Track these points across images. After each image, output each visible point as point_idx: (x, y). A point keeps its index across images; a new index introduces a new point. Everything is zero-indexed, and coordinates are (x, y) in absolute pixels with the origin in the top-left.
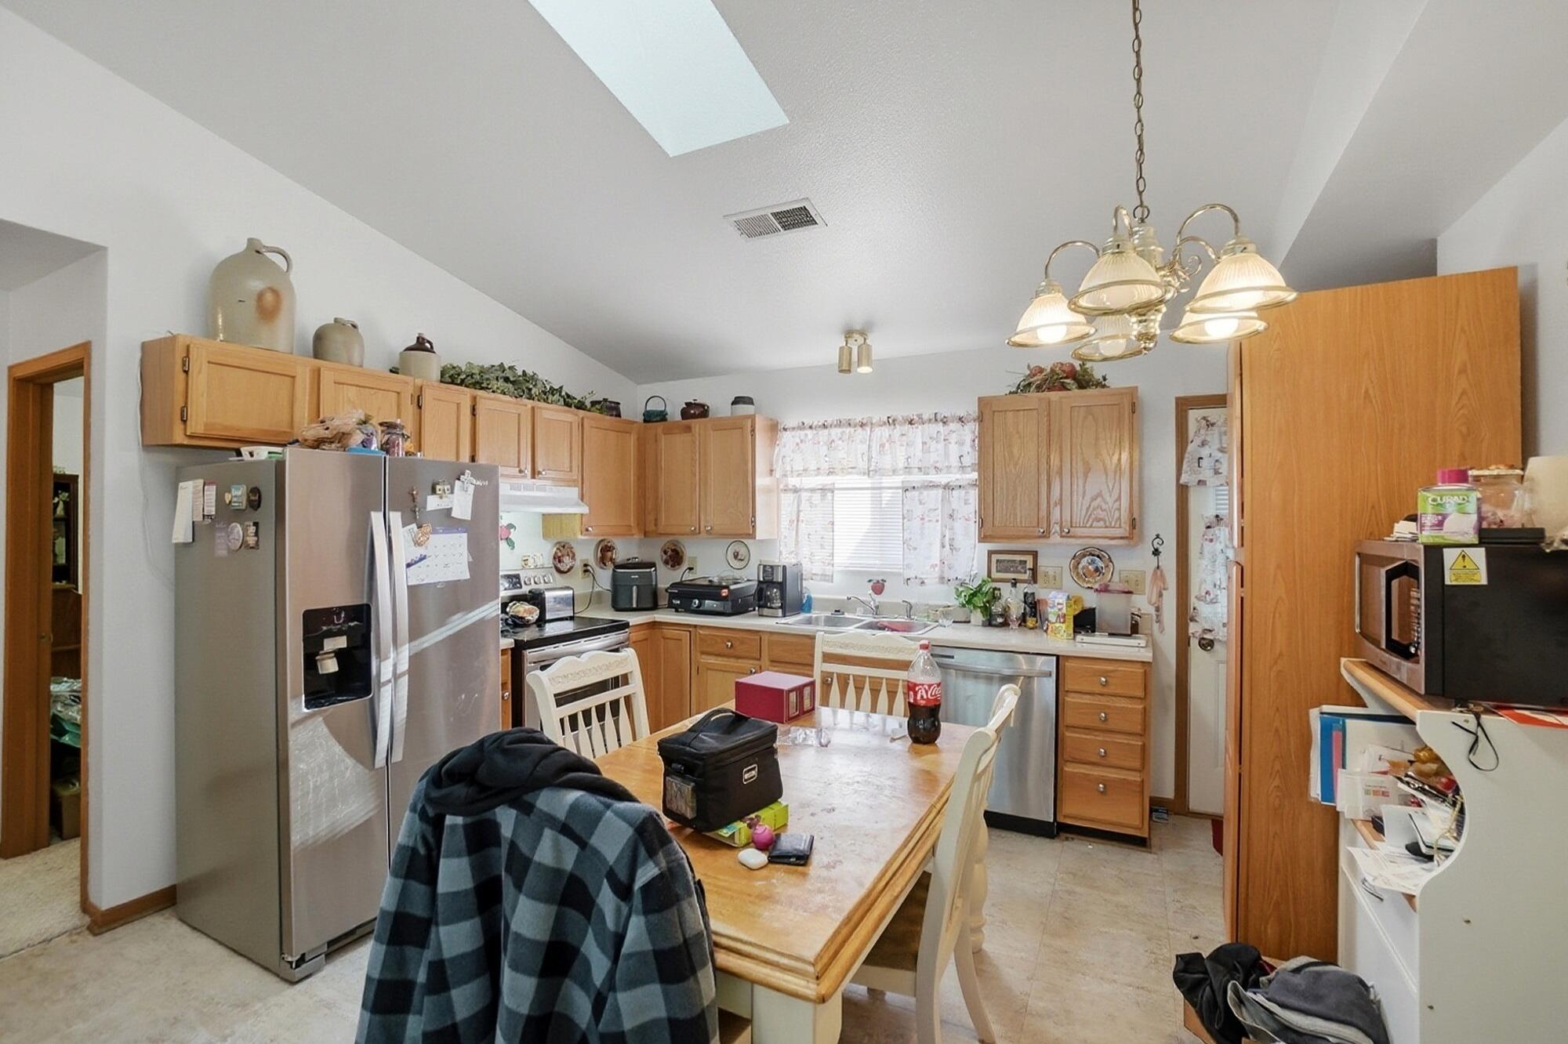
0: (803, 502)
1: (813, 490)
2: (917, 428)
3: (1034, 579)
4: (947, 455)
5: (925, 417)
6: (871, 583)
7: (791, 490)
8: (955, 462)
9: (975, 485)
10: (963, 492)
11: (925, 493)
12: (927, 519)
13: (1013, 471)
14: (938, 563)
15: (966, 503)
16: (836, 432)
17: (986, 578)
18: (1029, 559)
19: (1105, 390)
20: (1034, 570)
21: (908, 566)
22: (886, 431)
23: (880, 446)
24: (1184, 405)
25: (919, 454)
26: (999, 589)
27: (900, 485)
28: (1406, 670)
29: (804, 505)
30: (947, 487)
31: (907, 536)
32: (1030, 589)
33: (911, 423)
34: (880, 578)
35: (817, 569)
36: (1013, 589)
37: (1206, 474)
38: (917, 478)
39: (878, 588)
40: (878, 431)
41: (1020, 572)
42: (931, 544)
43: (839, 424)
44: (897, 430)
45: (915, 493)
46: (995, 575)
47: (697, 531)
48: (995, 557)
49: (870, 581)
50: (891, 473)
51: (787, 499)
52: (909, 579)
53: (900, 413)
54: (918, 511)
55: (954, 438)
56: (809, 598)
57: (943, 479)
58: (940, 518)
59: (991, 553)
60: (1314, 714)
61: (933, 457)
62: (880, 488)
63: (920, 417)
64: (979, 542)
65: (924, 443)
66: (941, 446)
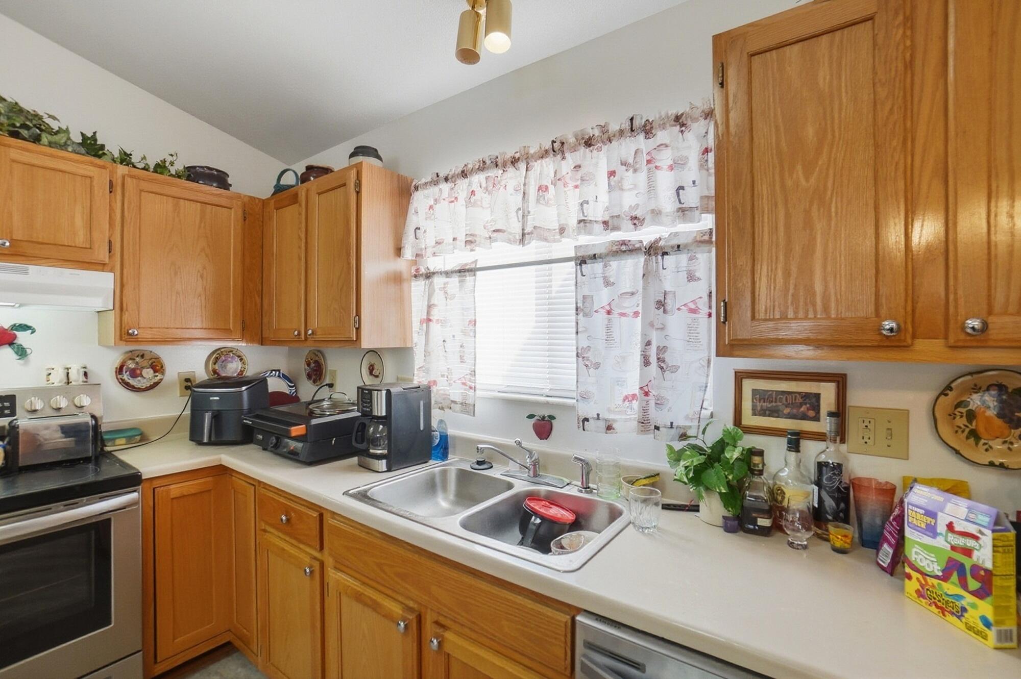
0: (437, 291)
1: (447, 274)
2: (599, 150)
3: (841, 434)
4: (651, 187)
5: (614, 127)
6: (533, 421)
7: (422, 275)
8: (667, 203)
9: (709, 242)
10: (683, 258)
11: (614, 264)
12: (616, 311)
13: (803, 181)
14: (636, 391)
15: (691, 278)
16: (478, 179)
17: (730, 426)
18: (827, 393)
20: (840, 413)
21: (584, 397)
22: (549, 165)
23: (540, 188)
25: (604, 198)
26: (761, 453)
27: (572, 254)
29: (438, 298)
30: (654, 250)
31: (584, 343)
32: (828, 452)
33: (589, 143)
34: (546, 413)
35: (456, 393)
36: (792, 456)
38: (599, 240)
39: (544, 428)
40: (537, 166)
41: (804, 417)
42: (624, 358)
43: (482, 167)
44: (571, 159)
45: (598, 267)
46: (749, 419)
47: (303, 336)
48: (748, 386)
49: (531, 416)
50: (557, 237)
51: (417, 288)
52: (586, 420)
53: (570, 130)
54: (603, 297)
55: (665, 158)
56: (444, 438)
57: (646, 235)
58: (640, 309)
59: (740, 377)
61: (629, 200)
62: (541, 263)
63: (604, 129)
64: (718, 354)
65: (612, 174)
66: (642, 175)
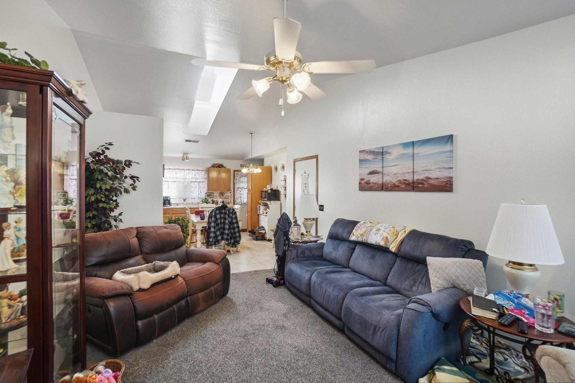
0: (170, 184)
4: (199, 176)
5: (195, 169)
7: (167, 181)
8: (200, 178)
10: (204, 183)
11: (195, 183)
12: (195, 187)
14: (198, 195)
15: (204, 185)
16: (177, 171)
19: (225, 169)
21: (191, 196)
22: (188, 171)
23: (186, 174)
24: (235, 171)
25: (194, 176)
27: (190, 181)
28: (266, 199)
30: (200, 182)
33: (193, 170)
37: (238, 181)
38: (193, 180)
40: (186, 171)
42: (196, 192)
43: (178, 169)
44: (190, 171)
45: (193, 183)
49: (183, 199)
52: (191, 198)
53: (190, 168)
54: (193, 186)
55: (200, 173)
56: (171, 203)
57: (198, 180)
58: (198, 187)
60: (258, 206)
61: (196, 177)
62: (184, 182)
65: (195, 173)
66: (198, 175)
